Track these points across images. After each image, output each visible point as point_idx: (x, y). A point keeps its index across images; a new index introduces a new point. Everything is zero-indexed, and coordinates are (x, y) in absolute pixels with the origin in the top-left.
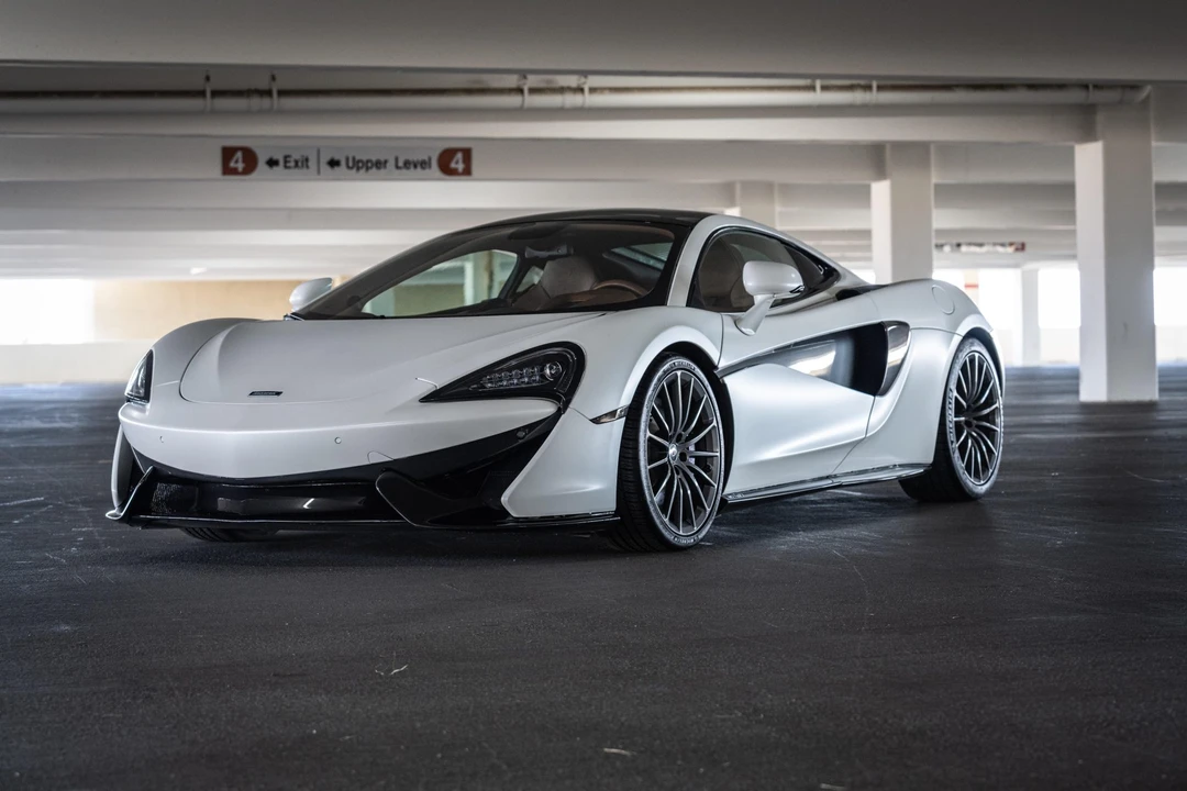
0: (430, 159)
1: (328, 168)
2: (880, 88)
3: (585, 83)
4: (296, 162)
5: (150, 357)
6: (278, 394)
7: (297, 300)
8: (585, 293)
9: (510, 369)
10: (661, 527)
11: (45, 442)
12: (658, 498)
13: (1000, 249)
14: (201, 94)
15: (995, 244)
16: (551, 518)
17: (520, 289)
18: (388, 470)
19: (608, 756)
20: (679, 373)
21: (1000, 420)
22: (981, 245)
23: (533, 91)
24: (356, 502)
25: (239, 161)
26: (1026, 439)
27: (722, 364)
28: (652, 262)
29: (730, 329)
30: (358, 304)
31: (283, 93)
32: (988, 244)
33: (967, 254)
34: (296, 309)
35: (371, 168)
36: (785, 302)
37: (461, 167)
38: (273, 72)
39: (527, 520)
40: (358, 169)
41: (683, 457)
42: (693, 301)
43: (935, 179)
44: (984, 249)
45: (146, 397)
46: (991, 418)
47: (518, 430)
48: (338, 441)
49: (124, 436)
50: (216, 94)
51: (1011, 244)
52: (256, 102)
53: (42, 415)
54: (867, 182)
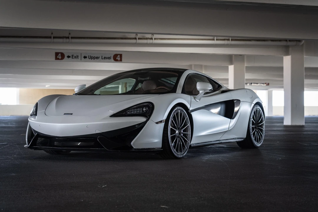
0: (111, 57)
1: (84, 58)
2: (232, 40)
3: (153, 37)
4: (75, 57)
5: (37, 104)
6: (72, 114)
7: (76, 90)
8: (154, 89)
9: (134, 109)
10: (174, 152)
11: (6, 130)
12: (173, 144)
13: (262, 85)
14: (50, 37)
15: (261, 83)
16: (144, 149)
17: (136, 89)
18: (101, 135)
19: (162, 208)
20: (179, 111)
21: (264, 127)
22: (257, 84)
23: (139, 39)
24: (93, 144)
25: (60, 56)
26: (270, 134)
27: (191, 109)
28: (171, 83)
29: (193, 100)
30: (93, 92)
31: (72, 38)
32: (259, 83)
33: (253, 86)
34: (76, 93)
35: (95, 59)
36: (207, 93)
37: (119, 59)
38: (70, 32)
39: (138, 149)
40: (92, 59)
41: (180, 133)
42: (183, 92)
43: (245, 65)
44: (258, 85)
45: (36, 115)
46: (262, 126)
47: (136, 125)
48: (88, 127)
49: (30, 125)
50: (54, 38)
51: (265, 83)
52: (65, 40)
53: (5, 123)
54: (228, 65)
